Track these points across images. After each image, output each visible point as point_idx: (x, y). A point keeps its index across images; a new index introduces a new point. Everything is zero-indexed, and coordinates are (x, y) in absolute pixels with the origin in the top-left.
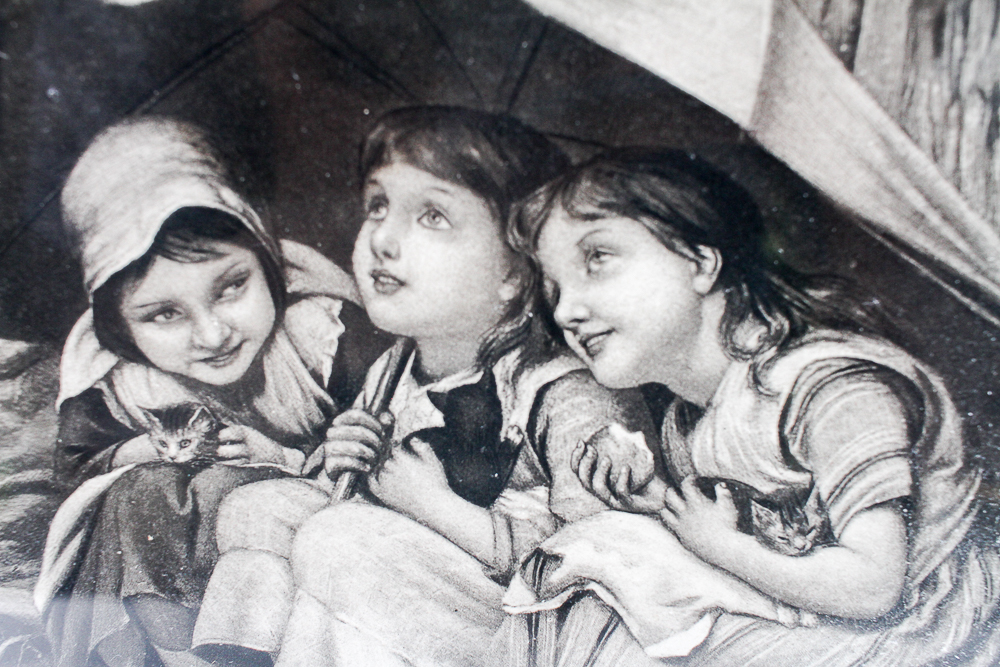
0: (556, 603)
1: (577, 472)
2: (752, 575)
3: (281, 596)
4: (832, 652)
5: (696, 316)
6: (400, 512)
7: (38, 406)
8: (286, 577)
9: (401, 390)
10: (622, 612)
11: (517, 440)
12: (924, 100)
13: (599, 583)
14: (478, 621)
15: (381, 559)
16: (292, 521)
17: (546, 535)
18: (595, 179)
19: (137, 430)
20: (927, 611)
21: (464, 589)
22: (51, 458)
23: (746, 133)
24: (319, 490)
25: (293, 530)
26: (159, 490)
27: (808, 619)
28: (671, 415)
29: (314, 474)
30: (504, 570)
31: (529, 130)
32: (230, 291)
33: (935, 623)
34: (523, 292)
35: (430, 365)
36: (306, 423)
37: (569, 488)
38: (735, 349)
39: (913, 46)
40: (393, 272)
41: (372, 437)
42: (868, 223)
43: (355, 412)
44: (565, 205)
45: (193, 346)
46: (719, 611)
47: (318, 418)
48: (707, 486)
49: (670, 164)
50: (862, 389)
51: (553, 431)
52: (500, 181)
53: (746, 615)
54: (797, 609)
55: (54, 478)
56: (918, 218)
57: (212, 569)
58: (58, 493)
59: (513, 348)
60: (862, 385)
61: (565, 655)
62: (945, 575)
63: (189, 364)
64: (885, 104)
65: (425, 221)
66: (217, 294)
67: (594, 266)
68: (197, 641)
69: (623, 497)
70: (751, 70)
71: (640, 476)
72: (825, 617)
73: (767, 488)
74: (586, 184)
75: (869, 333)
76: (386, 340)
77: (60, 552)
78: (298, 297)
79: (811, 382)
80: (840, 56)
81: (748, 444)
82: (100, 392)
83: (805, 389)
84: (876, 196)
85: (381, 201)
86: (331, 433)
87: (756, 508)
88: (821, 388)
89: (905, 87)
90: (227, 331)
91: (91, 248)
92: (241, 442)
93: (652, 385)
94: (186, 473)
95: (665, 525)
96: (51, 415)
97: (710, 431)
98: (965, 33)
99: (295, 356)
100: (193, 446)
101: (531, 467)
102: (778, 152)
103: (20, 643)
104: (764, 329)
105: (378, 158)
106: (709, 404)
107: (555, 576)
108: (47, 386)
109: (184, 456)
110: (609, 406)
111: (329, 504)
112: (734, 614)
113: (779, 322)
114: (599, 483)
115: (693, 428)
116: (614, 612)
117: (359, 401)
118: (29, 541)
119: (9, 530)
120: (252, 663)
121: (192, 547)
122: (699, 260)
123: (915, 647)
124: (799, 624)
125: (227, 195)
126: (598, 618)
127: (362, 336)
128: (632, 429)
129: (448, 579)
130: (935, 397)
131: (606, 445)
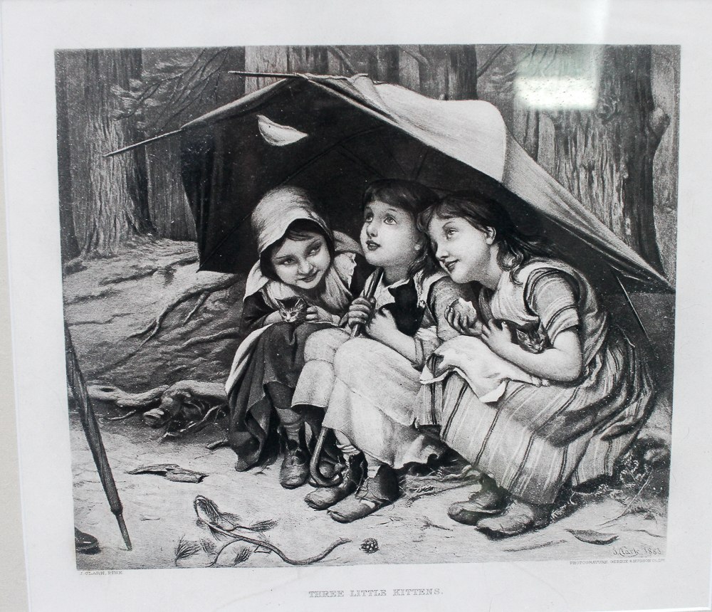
0: (441, 378)
1: (447, 319)
2: (520, 362)
3: (329, 381)
4: (557, 397)
5: (488, 254)
6: (378, 340)
7: (236, 300)
8: (332, 372)
9: (378, 288)
10: (469, 381)
11: (424, 307)
12: (564, 170)
13: (459, 368)
14: (410, 389)
15: (370, 362)
16: (334, 347)
17: (436, 347)
18: (448, 203)
19: (275, 309)
20: (593, 376)
21: (403, 374)
22: (239, 322)
23: (501, 184)
24: (346, 333)
25: (335, 350)
26: (282, 334)
27: (545, 382)
28: (482, 293)
29: (343, 326)
30: (420, 363)
31: (423, 186)
32: (313, 251)
33: (597, 382)
34: (423, 247)
35: (389, 277)
36: (341, 304)
37: (444, 326)
38: (504, 266)
39: (557, 152)
40: (375, 242)
41: (367, 308)
42: (548, 215)
43: (360, 299)
44: (437, 214)
45: (298, 274)
46: (508, 380)
47: (346, 302)
48: (498, 323)
50: (554, 281)
51: (437, 302)
52: (414, 206)
53: (519, 381)
54: (540, 378)
55: (239, 331)
56: (567, 213)
57: (302, 368)
58: (240, 338)
59: (420, 269)
60: (554, 279)
61: (446, 402)
62: (598, 359)
63: (296, 281)
64: (550, 172)
65: (386, 221)
66: (308, 253)
67: (449, 236)
68: (293, 404)
69: (465, 329)
70: (501, 163)
71: (472, 319)
73: (522, 323)
74: (445, 205)
75: (554, 258)
76: (372, 268)
77: (238, 365)
78: (339, 253)
79: (534, 278)
80: (532, 156)
81: (512, 305)
82: (261, 293)
83: (532, 281)
84: (550, 205)
85: (371, 215)
86: (351, 308)
87: (518, 332)
88: (538, 280)
89: (556, 166)
90: (312, 267)
91: (261, 236)
92: (316, 312)
93: (474, 281)
94: (293, 326)
95: (483, 341)
96: (240, 304)
97: (497, 300)
98: (576, 147)
99: (337, 276)
100: (296, 315)
101: (429, 318)
102: (513, 191)
103: (216, 409)
104: (514, 258)
105: (370, 199)
106: (496, 288)
107: (441, 366)
108: (240, 291)
109: (293, 320)
110: (457, 290)
111: (349, 339)
112: (514, 381)
113: (520, 255)
114: (456, 324)
115: (491, 299)
116: (465, 380)
117: (362, 294)
118: (225, 360)
119: (218, 356)
120: (315, 414)
121: (293, 360)
122: (487, 232)
123: (591, 394)
124: (541, 385)
125: (314, 214)
126: (459, 384)
127: (363, 267)
128: (467, 300)
129: (397, 370)
130: (583, 283)
131: (458, 307)
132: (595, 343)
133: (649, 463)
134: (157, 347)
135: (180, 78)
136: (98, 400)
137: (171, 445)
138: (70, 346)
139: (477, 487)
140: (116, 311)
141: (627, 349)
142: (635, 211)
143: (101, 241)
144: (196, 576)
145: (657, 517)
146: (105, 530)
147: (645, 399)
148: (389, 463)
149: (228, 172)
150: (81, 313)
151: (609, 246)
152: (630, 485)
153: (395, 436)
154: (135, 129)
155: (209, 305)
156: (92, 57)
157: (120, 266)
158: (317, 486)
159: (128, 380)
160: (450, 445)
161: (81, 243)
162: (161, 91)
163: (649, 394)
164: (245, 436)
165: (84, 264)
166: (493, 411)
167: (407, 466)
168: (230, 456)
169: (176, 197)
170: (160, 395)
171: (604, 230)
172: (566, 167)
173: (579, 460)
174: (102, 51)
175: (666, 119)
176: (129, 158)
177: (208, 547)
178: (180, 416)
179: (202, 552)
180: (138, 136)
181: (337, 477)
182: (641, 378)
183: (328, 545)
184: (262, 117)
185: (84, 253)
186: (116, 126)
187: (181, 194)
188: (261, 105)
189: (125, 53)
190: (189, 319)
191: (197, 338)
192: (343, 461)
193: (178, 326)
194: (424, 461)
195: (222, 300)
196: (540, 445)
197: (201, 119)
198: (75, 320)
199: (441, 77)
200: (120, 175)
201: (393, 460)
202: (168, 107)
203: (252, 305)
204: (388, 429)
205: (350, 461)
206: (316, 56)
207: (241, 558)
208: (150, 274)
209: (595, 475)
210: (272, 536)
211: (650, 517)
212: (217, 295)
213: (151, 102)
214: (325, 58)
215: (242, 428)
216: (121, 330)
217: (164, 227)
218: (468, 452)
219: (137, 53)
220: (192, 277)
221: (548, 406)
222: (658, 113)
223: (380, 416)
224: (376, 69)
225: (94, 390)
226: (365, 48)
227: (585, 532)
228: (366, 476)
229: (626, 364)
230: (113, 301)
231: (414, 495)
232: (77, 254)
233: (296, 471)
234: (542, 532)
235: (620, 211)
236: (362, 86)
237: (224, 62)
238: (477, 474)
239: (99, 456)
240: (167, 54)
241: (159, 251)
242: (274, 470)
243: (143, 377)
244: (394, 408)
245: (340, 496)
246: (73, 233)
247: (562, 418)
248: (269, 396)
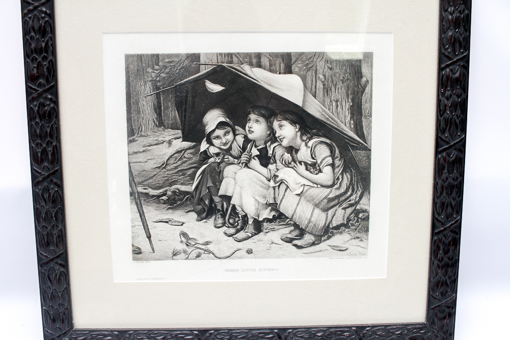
0: (278, 184)
2: (309, 178)
3: (233, 185)
4: (324, 192)
5: (296, 135)
7: (197, 153)
8: (234, 182)
9: (253, 149)
10: (289, 186)
11: (271, 156)
13: (285, 180)
14: (265, 188)
15: (250, 178)
16: (235, 172)
17: (276, 172)
18: (280, 115)
19: (212, 157)
20: (338, 184)
21: (263, 183)
23: (302, 107)
24: (240, 166)
26: (215, 167)
27: (319, 186)
28: (294, 151)
29: (239, 164)
30: (269, 178)
31: (271, 108)
32: (227, 134)
33: (340, 186)
34: (271, 132)
35: (257, 144)
36: (238, 155)
37: (279, 163)
38: (303, 140)
39: (324, 94)
40: (252, 130)
41: (248, 157)
42: (320, 119)
43: (246, 153)
44: (276, 119)
45: (221, 143)
46: (305, 185)
47: (240, 154)
48: (300, 163)
49: (291, 112)
50: (322, 146)
51: (276, 154)
52: (267, 116)
53: (309, 186)
54: (317, 185)
56: (328, 119)
57: (222, 180)
58: (198, 168)
59: (269, 141)
61: (280, 194)
62: (340, 177)
63: (220, 146)
64: (321, 103)
65: (256, 122)
66: (225, 135)
67: (281, 128)
69: (287, 165)
70: (302, 99)
71: (290, 161)
72: (323, 186)
73: (310, 163)
75: (322, 137)
76: (250, 141)
77: (197, 179)
78: (237, 135)
79: (315, 145)
80: (313, 96)
81: (306, 155)
82: (206, 150)
84: (321, 116)
85: (250, 120)
86: (242, 156)
87: (308, 166)
89: (323, 100)
90: (227, 140)
91: (207, 128)
92: (228, 158)
93: (291, 146)
94: (219, 164)
95: (294, 169)
96: (198, 155)
97: (300, 153)
98: (331, 93)
99: (237, 144)
100: (220, 159)
101: (273, 160)
102: (306, 110)
103: (189, 196)
104: (307, 137)
105: (249, 113)
106: (299, 149)
107: (278, 179)
109: (219, 161)
110: (284, 150)
111: (241, 169)
112: (307, 185)
113: (309, 136)
114: (283, 163)
115: (297, 153)
116: (287, 185)
117: (246, 151)
118: (192, 177)
119: (189, 175)
120: (228, 198)
121: (219, 177)
122: (296, 126)
123: (337, 191)
124: (318, 187)
125: (227, 119)
126: (285, 187)
127: (247, 140)
128: (288, 153)
129: (260, 181)
130: (334, 146)
131: (284, 156)
132: (339, 170)
133: (361, 218)
134: (165, 172)
135: (175, 66)
136: (142, 193)
137: (170, 211)
138: (130, 171)
139: (292, 228)
140: (149, 158)
141: (352, 173)
142: (355, 118)
143: (143, 130)
144: (180, 263)
145: (364, 241)
146: (144, 245)
147: (359, 193)
148: (257, 218)
149: (194, 103)
150: (135, 158)
151: (345, 132)
152: (353, 227)
153: (260, 207)
154: (157, 86)
155: (186, 155)
156: (140, 57)
157: (151, 140)
158: (229, 227)
159: (153, 185)
160: (281, 211)
161: (135, 131)
162: (167, 70)
163: (361, 191)
164: (200, 207)
165: (136, 139)
166: (298, 198)
167: (264, 219)
168: (194, 215)
169: (173, 113)
170: (167, 191)
171: (343, 126)
172: (328, 101)
173: (333, 217)
174: (144, 55)
175: (367, 81)
176: (154, 97)
177: (185, 252)
178: (174, 199)
179: (183, 254)
180: (158, 88)
181: (237, 223)
182: (357, 184)
183: (233, 251)
184: (207, 81)
185: (136, 134)
186: (149, 84)
187: (175, 111)
188: (207, 76)
189: (153, 55)
190: (178, 161)
191: (181, 168)
192: (239, 217)
193: (174, 163)
194: (271, 217)
195: (191, 153)
196: (317, 211)
197: (183, 82)
198: (133, 161)
199: (278, 65)
200: (151, 104)
201: (259, 217)
202: (170, 77)
203: (203, 155)
204: (257, 204)
205: (242, 217)
206: (228, 57)
207: (198, 256)
208: (163, 143)
209: (339, 223)
210: (210, 247)
211: (361, 240)
212: (189, 151)
213: (163, 75)
214: (232, 57)
215: (199, 204)
216: (151, 165)
217: (168, 124)
218: (289, 213)
219: (158, 55)
220: (179, 144)
221: (320, 196)
222: (364, 79)
223: (253, 200)
224: (252, 62)
225: (140, 189)
226: (248, 54)
227: (335, 246)
228: (248, 223)
229: (351, 179)
230: (148, 153)
231: (267, 231)
232: (134, 135)
233: (220, 221)
235: (349, 118)
236: (247, 69)
237: (192, 59)
238: (292, 223)
239: (142, 215)
240: (169, 56)
241: (166, 134)
242: (211, 221)
243: (159, 184)
244: (259, 196)
245: (238, 231)
246: (132, 127)
247: (326, 201)
248: (209, 191)
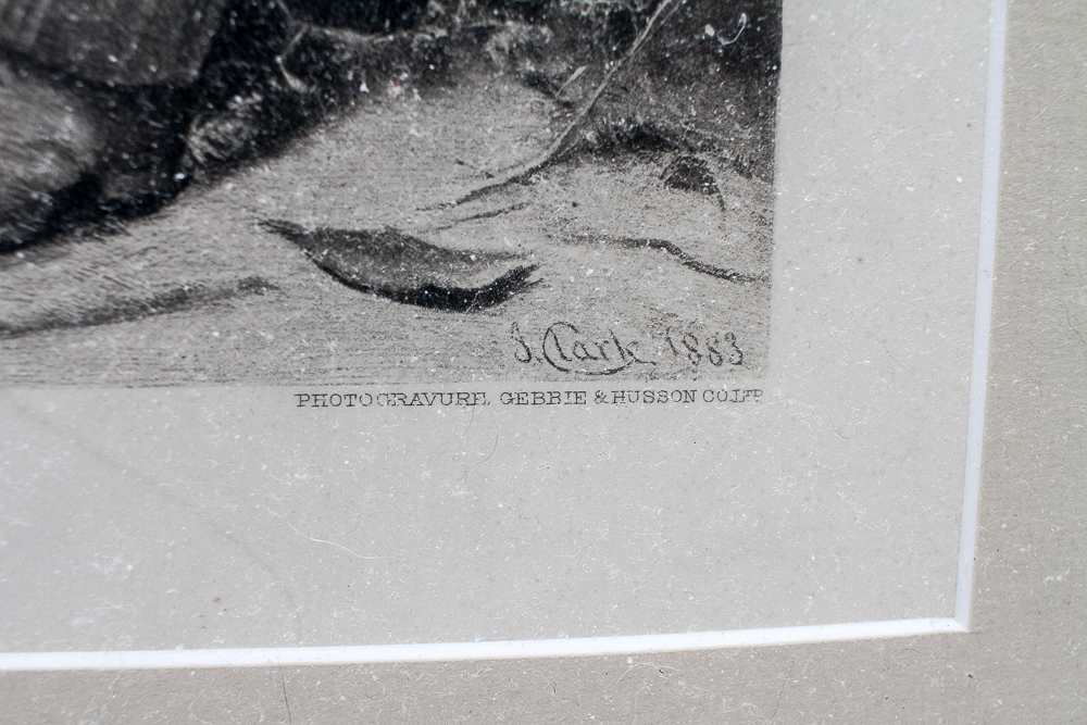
145: (727, 180)
211: (689, 178)
234: (139, 234)
